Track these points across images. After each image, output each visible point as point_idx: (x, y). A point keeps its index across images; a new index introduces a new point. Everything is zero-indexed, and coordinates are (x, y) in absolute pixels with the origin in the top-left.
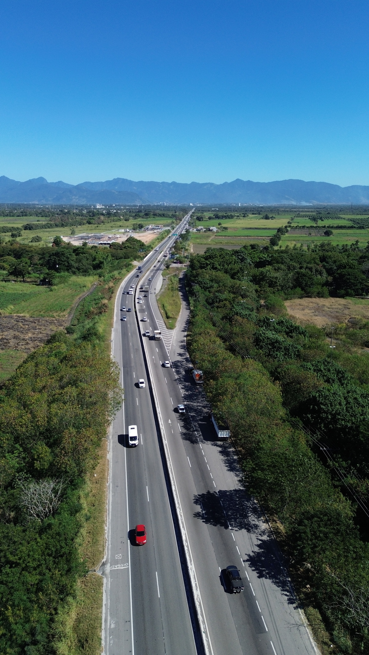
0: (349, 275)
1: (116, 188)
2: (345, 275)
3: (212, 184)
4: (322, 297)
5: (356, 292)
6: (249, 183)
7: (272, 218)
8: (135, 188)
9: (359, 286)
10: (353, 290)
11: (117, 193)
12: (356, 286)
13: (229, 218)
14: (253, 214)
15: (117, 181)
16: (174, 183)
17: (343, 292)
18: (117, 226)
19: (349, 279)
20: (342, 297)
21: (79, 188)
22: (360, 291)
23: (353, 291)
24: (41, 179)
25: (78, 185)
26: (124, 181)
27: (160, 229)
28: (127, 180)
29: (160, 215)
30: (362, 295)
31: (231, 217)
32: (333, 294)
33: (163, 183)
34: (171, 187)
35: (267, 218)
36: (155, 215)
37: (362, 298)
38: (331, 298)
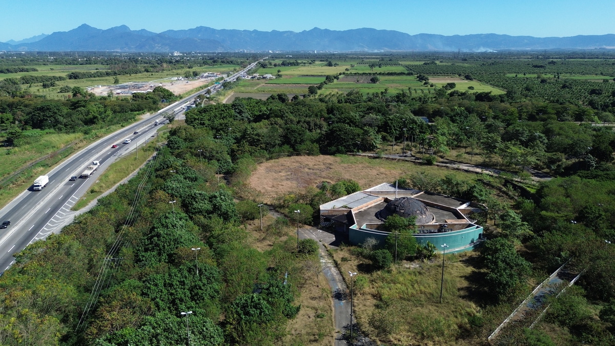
0: (340, 131)
1: (199, 36)
2: (337, 131)
3: (291, 32)
4: (313, 155)
5: (347, 149)
6: (326, 31)
7: (336, 65)
8: (217, 36)
9: (350, 142)
10: (344, 146)
11: (199, 41)
12: (348, 142)
13: (295, 65)
14: (321, 61)
15: (200, 29)
16: (255, 31)
17: (333, 148)
18: (174, 74)
19: (339, 135)
20: (333, 154)
21: (161, 36)
22: (352, 147)
23: (343, 148)
24: (124, 27)
25: (160, 34)
26: (207, 29)
27: (214, 76)
28: (209, 28)
29: (228, 63)
30: (353, 151)
31: (297, 64)
32: (324, 151)
33: (245, 31)
34: (253, 35)
35: (330, 65)
36: (223, 62)
37: (354, 155)
38: (322, 156)
